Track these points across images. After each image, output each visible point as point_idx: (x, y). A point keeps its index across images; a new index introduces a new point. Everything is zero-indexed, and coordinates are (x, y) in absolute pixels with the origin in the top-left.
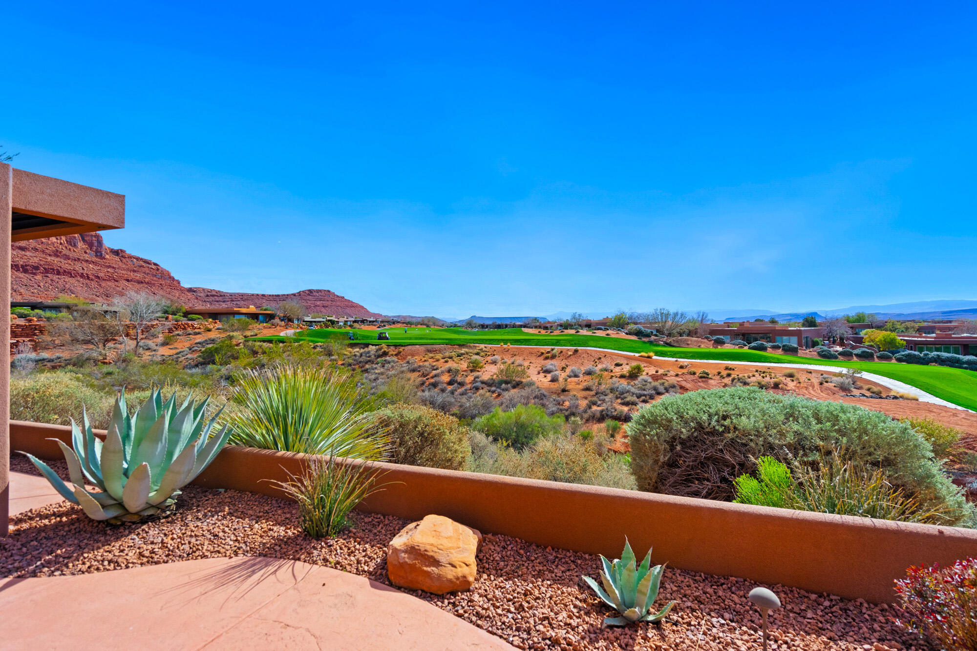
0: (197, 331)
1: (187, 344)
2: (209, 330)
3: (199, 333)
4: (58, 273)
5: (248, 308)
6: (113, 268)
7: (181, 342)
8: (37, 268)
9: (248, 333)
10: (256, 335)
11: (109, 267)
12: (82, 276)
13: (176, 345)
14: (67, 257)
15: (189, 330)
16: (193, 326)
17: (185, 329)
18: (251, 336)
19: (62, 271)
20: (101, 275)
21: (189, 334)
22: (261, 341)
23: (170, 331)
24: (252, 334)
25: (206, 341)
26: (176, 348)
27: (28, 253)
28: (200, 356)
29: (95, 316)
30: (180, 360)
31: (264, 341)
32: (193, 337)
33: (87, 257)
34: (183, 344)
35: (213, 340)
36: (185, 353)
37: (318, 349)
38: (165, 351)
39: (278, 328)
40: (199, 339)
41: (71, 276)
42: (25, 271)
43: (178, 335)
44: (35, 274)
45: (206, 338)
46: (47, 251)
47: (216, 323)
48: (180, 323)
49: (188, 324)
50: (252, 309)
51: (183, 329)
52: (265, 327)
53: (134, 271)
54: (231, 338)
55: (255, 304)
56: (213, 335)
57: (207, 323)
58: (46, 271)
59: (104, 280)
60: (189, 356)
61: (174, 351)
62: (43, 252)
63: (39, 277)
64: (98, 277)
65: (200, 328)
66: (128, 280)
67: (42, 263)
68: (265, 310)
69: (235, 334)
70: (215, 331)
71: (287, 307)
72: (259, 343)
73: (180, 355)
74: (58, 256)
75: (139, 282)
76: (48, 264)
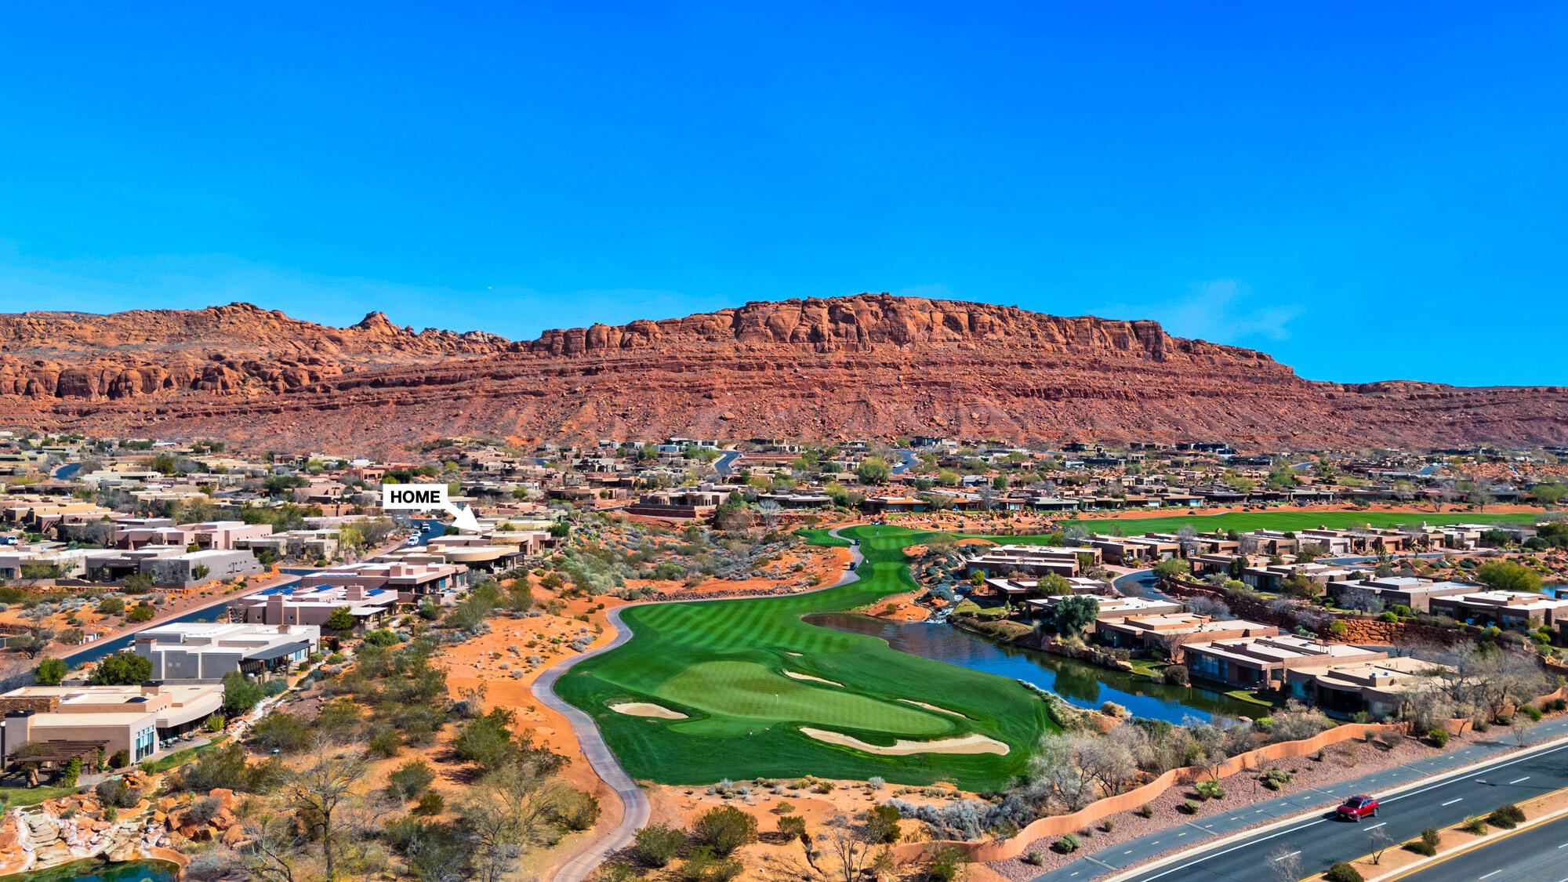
4: (1086, 395)
6: (1175, 374)
8: (1059, 391)
11: (1168, 374)
12: (1118, 396)
14: (1106, 368)
19: (1089, 391)
20: (1149, 390)
27: (1057, 371)
33: (1138, 363)
41: (1104, 398)
42: (1048, 397)
44: (1057, 400)
46: (1081, 363)
53: (1210, 376)
58: (1072, 394)
59: (1150, 398)
62: (1076, 365)
63: (1061, 404)
64: (1141, 394)
66: (1193, 394)
67: (1067, 383)
74: (1093, 368)
75: (1211, 395)
76: (1074, 383)
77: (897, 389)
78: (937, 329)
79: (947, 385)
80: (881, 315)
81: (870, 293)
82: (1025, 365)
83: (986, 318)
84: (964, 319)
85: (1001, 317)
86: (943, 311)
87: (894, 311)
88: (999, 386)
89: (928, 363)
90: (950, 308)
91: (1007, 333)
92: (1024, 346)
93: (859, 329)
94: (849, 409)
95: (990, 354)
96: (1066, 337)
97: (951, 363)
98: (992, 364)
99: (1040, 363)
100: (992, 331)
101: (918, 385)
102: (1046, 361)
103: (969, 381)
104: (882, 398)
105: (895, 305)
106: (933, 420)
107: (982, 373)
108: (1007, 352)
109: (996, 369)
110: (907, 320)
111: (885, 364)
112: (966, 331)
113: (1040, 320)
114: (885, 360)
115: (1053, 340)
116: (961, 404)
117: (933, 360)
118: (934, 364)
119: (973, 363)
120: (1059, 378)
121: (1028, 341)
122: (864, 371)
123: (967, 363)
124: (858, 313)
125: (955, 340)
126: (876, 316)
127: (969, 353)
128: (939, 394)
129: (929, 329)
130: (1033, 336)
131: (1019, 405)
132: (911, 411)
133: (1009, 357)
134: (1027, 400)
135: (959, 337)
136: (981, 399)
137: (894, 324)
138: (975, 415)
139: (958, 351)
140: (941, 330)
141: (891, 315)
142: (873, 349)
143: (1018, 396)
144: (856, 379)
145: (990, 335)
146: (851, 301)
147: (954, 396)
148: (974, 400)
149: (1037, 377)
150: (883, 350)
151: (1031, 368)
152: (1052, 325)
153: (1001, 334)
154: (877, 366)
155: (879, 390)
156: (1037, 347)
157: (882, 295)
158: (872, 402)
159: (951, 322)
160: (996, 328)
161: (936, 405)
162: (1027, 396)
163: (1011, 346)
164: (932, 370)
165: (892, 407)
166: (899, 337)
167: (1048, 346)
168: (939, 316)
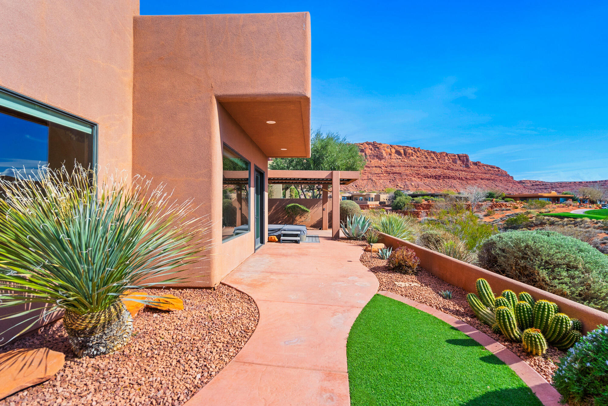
0: (508, 208)
1: (501, 216)
2: (517, 208)
3: (509, 210)
4: (449, 178)
5: (550, 193)
6: (474, 172)
7: (497, 214)
8: (440, 176)
9: (543, 210)
10: (550, 212)
11: (472, 172)
12: (459, 178)
13: (494, 216)
14: (452, 170)
15: (503, 208)
16: (506, 205)
17: (501, 207)
18: (545, 212)
19: (450, 177)
20: (468, 177)
21: (503, 210)
22: (549, 216)
23: (492, 207)
24: (546, 211)
25: (513, 214)
26: (494, 218)
27: (437, 170)
28: (505, 223)
29: (451, 199)
30: (494, 225)
31: (552, 216)
32: (505, 212)
33: (461, 168)
34: (498, 216)
35: (517, 214)
36: (498, 221)
37: (599, 224)
38: (487, 219)
39: (570, 207)
40: (508, 213)
41: (455, 179)
42: (436, 178)
43: (496, 210)
44: (439, 179)
45: (513, 213)
46: (444, 168)
47: (521, 203)
48: (498, 203)
49: (503, 204)
50: (554, 193)
51: (500, 207)
52: (558, 207)
53: (485, 173)
54: (528, 213)
55: (556, 191)
56: (518, 211)
57: (515, 203)
58: (444, 177)
59: (469, 180)
60: (500, 223)
61: (492, 220)
62: (443, 168)
63: (441, 181)
64: (466, 178)
65: (510, 207)
66: (482, 179)
67: (442, 174)
68: (565, 194)
69: (532, 211)
70: (520, 209)
71: (586, 191)
72: (547, 218)
73: (494, 222)
74: (448, 169)
75: (488, 180)
76: (444, 174)
77: (382, 175)
78: (393, 155)
79: (400, 173)
80: (373, 150)
81: (369, 142)
82: (425, 167)
83: (410, 151)
84: (402, 151)
85: (414, 151)
86: (395, 149)
87: (378, 148)
88: (418, 174)
89: (392, 166)
90: (397, 148)
91: (417, 157)
92: (424, 161)
93: (365, 154)
94: (365, 182)
95: (413, 164)
96: (437, 158)
97: (400, 166)
98: (414, 167)
99: (431, 167)
100: (412, 156)
101: (389, 173)
102: (433, 166)
103: (408, 172)
104: (377, 178)
105: (378, 146)
106: (397, 185)
107: (411, 170)
108: (419, 163)
109: (416, 169)
110: (383, 151)
111: (376, 167)
112: (403, 156)
113: (428, 153)
114: (376, 165)
115: (434, 159)
116: (406, 180)
117: (393, 165)
118: (394, 166)
119: (408, 167)
120: (439, 172)
121: (425, 159)
122: (368, 169)
123: (405, 166)
124: (365, 148)
125: (400, 159)
126: (371, 150)
127: (405, 163)
128: (397, 177)
129: (390, 154)
130: (426, 158)
131: (427, 181)
132: (388, 183)
133: (420, 165)
134: (429, 179)
135: (401, 158)
136: (413, 179)
137: (378, 152)
138: (413, 184)
139: (401, 162)
140: (394, 156)
141: (377, 149)
142: (371, 161)
143: (425, 178)
144: (366, 171)
145: (412, 157)
146: (362, 144)
147: (403, 177)
148: (411, 179)
149: (431, 172)
150: (375, 162)
151: (428, 168)
152: (432, 154)
153: (415, 157)
154: (373, 167)
155: (375, 175)
156: (429, 161)
157: (374, 142)
158: (374, 179)
159: (398, 153)
160: (413, 155)
161: (397, 180)
162: (428, 178)
163: (419, 161)
164: (393, 168)
165: (381, 181)
166: (380, 157)
167: (432, 161)
168: (393, 151)
